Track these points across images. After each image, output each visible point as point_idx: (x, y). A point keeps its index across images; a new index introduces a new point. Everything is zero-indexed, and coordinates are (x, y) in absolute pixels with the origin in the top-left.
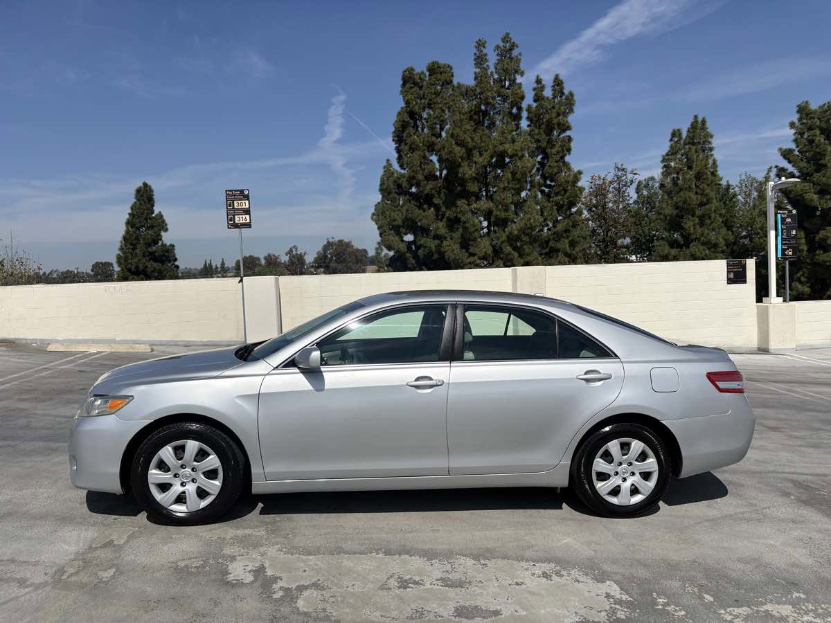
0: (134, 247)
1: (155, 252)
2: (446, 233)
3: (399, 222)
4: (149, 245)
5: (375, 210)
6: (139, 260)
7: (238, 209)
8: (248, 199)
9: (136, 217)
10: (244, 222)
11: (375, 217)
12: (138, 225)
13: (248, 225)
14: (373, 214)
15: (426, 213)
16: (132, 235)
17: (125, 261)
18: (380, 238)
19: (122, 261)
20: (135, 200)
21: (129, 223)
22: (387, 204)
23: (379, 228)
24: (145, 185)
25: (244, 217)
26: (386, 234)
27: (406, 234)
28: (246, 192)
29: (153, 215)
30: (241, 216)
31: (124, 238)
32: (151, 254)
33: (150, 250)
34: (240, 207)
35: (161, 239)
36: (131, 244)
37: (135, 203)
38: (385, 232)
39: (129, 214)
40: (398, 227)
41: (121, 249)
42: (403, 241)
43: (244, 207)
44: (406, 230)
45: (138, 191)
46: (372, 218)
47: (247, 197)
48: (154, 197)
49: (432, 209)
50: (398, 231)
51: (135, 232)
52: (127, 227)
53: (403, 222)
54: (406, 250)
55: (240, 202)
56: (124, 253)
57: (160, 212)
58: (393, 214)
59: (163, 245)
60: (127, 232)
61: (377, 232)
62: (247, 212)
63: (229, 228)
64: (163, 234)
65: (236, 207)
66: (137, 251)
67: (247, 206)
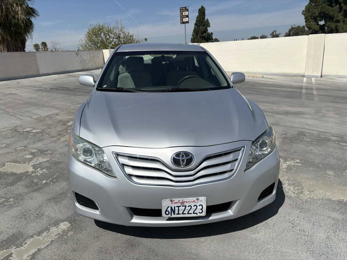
0: (197, 34)
1: (205, 36)
2: (342, 19)
3: (317, 14)
4: (202, 33)
5: (305, 9)
6: (199, 40)
7: (184, 16)
8: (188, 11)
9: (198, 21)
10: (186, 21)
11: (304, 12)
12: (199, 25)
13: (188, 22)
14: (303, 11)
15: (333, 8)
16: (196, 29)
17: (194, 40)
18: (305, 24)
19: (193, 40)
20: (198, 14)
21: (196, 24)
22: (311, 5)
23: (305, 18)
24: (202, 7)
25: (186, 18)
26: (309, 21)
27: (320, 21)
28: (187, 8)
29: (205, 20)
30: (185, 19)
31: (194, 31)
32: (203, 37)
33: (203, 35)
34: (185, 15)
35: (207, 31)
36: (196, 33)
37: (198, 15)
38: (308, 20)
39: (196, 20)
40: (316, 17)
41: (193, 35)
42: (318, 24)
43: (186, 14)
44: (320, 18)
45: (199, 10)
46: (302, 13)
47: (187, 10)
48: (205, 12)
49: (338, 6)
50: (315, 19)
51: (197, 28)
52: (195, 26)
53: (320, 14)
54: (319, 29)
55: (185, 12)
56: (194, 37)
57: (207, 19)
58: (314, 10)
59: (208, 33)
60: (195, 28)
61: (304, 21)
62: (187, 16)
63: (181, 24)
64: (208, 28)
65: (183, 15)
66: (198, 36)
67: (188, 14)
